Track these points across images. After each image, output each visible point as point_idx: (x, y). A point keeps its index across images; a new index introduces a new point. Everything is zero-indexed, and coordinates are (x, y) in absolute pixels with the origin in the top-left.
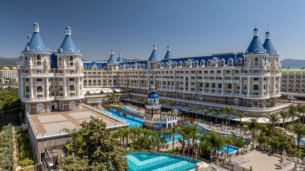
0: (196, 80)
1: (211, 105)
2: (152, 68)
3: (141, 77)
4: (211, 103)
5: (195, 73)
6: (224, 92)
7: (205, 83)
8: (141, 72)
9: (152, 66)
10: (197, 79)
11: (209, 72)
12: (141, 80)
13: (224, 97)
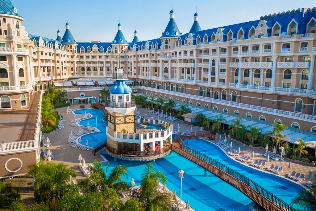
0: (228, 65)
1: (250, 109)
2: (166, 47)
3: (154, 62)
4: (250, 105)
5: (227, 52)
6: (275, 85)
7: (242, 69)
8: (153, 55)
9: (166, 45)
10: (231, 63)
11: (250, 49)
12: (154, 67)
13: (274, 94)
